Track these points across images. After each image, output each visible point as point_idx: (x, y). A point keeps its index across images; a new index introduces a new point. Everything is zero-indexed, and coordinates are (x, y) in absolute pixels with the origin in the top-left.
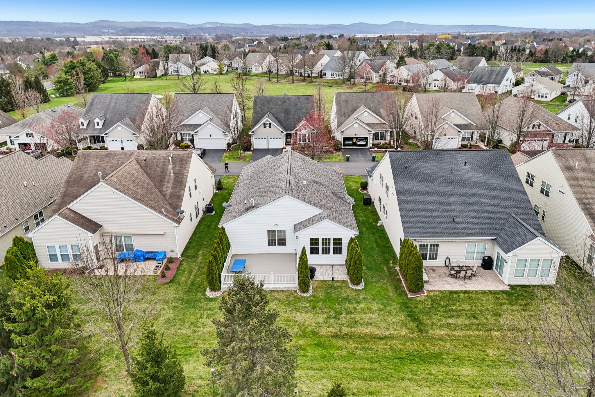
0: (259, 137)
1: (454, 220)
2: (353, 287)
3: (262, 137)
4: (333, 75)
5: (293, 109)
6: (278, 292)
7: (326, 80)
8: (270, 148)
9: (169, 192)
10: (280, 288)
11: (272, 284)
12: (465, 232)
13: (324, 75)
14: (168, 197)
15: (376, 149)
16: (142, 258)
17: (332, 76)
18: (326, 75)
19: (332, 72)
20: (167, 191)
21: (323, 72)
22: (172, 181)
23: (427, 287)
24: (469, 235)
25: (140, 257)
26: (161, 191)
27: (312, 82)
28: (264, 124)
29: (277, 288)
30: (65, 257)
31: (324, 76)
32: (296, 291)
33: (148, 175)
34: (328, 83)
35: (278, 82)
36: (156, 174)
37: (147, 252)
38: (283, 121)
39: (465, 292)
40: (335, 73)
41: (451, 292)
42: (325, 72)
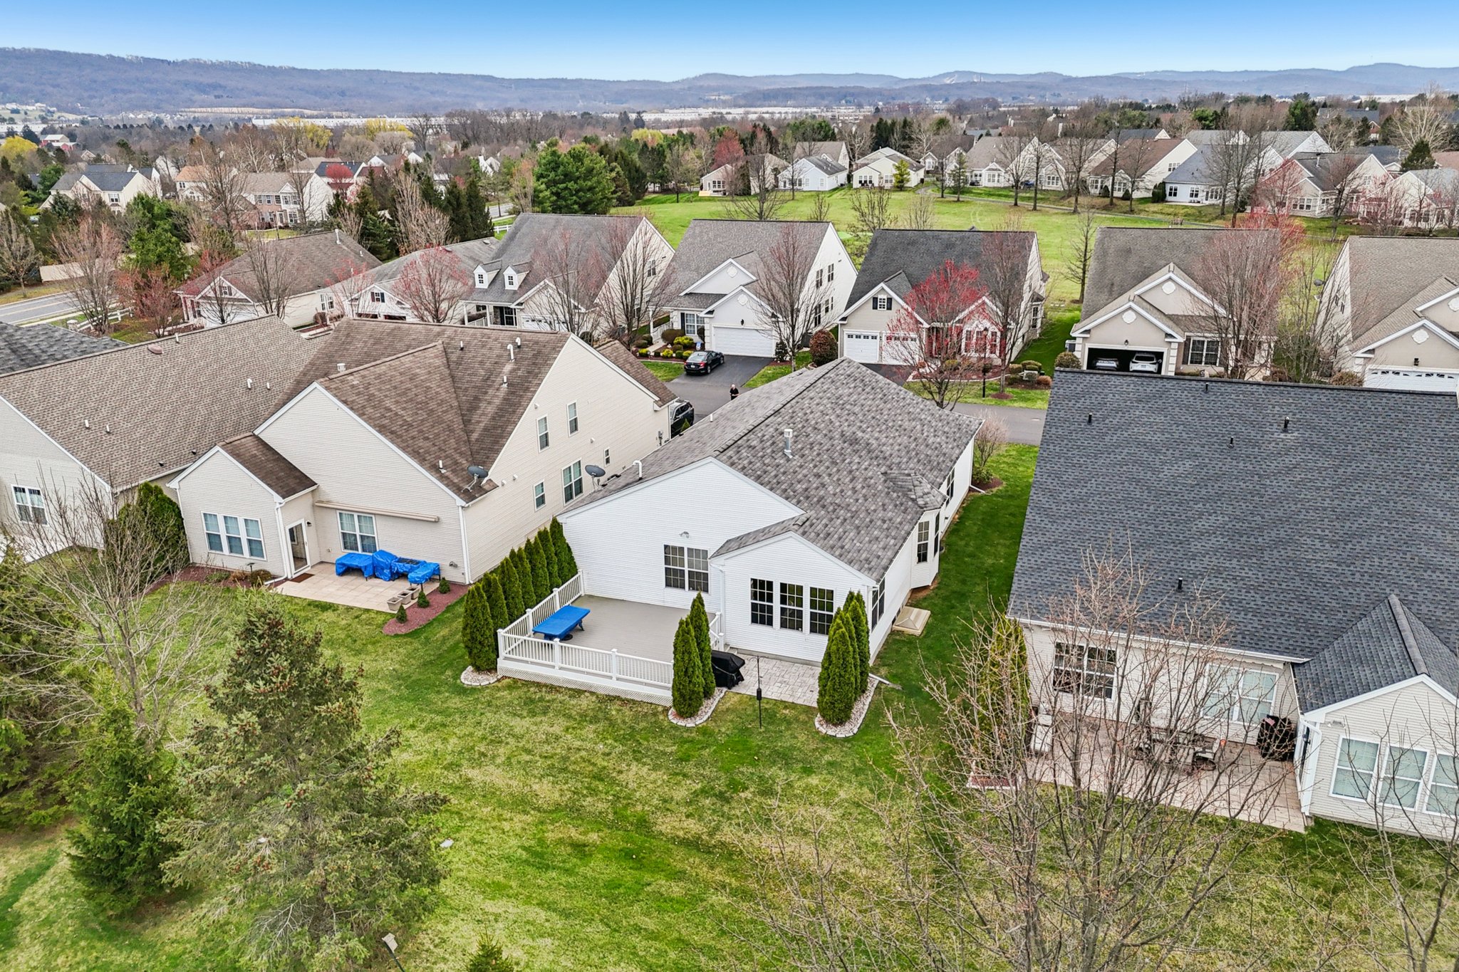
0: (858, 333)
1: (1180, 587)
3: (866, 334)
4: (1196, 195)
6: (625, 702)
7: (1171, 206)
9: (482, 425)
10: (631, 693)
11: (614, 679)
12: (1204, 629)
13: (1170, 194)
14: (475, 436)
16: (387, 571)
17: (1194, 198)
18: (1175, 195)
20: (479, 422)
21: (1168, 187)
25: (383, 569)
26: (466, 422)
27: (1132, 211)
28: (875, 300)
29: (625, 692)
30: (234, 544)
31: (1168, 198)
32: (666, 710)
33: (454, 382)
34: (1178, 215)
35: (1035, 209)
36: (471, 382)
37: (401, 560)
42: (1174, 186)
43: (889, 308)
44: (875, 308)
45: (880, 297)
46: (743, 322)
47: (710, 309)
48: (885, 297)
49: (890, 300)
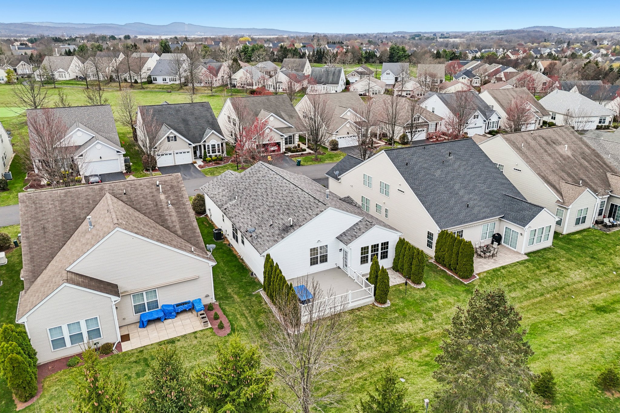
0: (163, 153)
1: (468, 206)
2: (418, 287)
3: (166, 153)
4: (165, 80)
5: (190, 118)
6: (358, 309)
7: (158, 85)
8: (177, 164)
9: (178, 227)
10: (358, 305)
11: (350, 303)
12: (482, 215)
13: (154, 80)
14: (180, 232)
15: (290, 154)
16: (174, 314)
17: (164, 82)
18: (156, 80)
19: (164, 77)
20: (175, 226)
21: (152, 77)
22: (174, 214)
23: (476, 272)
24: (485, 218)
25: (171, 313)
26: (168, 228)
28: (168, 137)
29: (355, 306)
30: (76, 338)
31: (153, 82)
32: (374, 305)
33: (139, 211)
34: (163, 89)
35: (100, 89)
36: (149, 208)
37: (178, 305)
38: (185, 133)
39: (503, 268)
40: (168, 78)
41: (494, 270)
42: (155, 77)
43: (176, 140)
44: (169, 141)
45: (170, 136)
46: (101, 157)
47: (81, 154)
48: (173, 136)
49: (175, 137)
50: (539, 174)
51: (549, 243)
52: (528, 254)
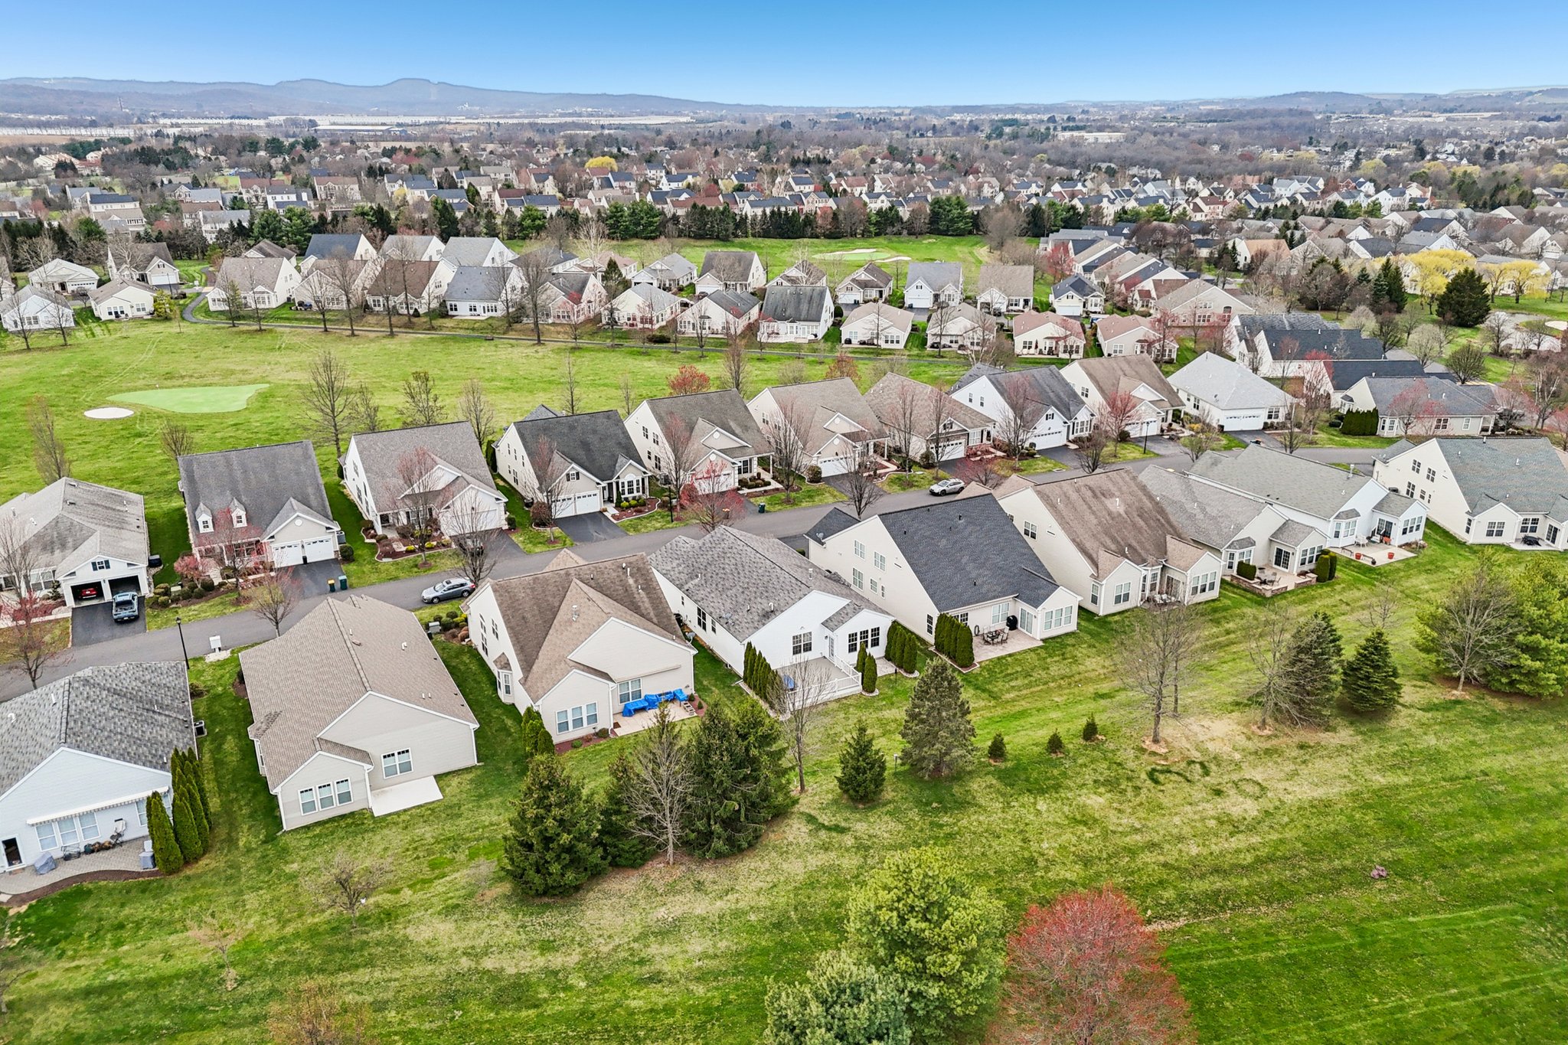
0: (563, 498)
2: (910, 676)
4: (475, 310)
7: (461, 321)
8: (579, 513)
9: (652, 614)
10: (842, 695)
12: (990, 595)
13: (452, 310)
14: (655, 620)
17: (473, 313)
18: (456, 310)
19: (472, 304)
20: (649, 613)
22: (646, 600)
23: (977, 660)
24: (994, 597)
26: (642, 615)
28: (568, 475)
32: (863, 693)
33: (610, 598)
35: (353, 335)
36: (619, 594)
39: (1010, 655)
40: (480, 305)
41: (999, 658)
42: (453, 303)
46: (473, 508)
47: (447, 505)
50: (1074, 541)
51: (1072, 627)
52: (1043, 640)
